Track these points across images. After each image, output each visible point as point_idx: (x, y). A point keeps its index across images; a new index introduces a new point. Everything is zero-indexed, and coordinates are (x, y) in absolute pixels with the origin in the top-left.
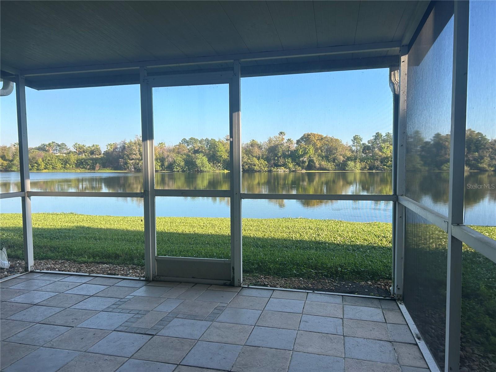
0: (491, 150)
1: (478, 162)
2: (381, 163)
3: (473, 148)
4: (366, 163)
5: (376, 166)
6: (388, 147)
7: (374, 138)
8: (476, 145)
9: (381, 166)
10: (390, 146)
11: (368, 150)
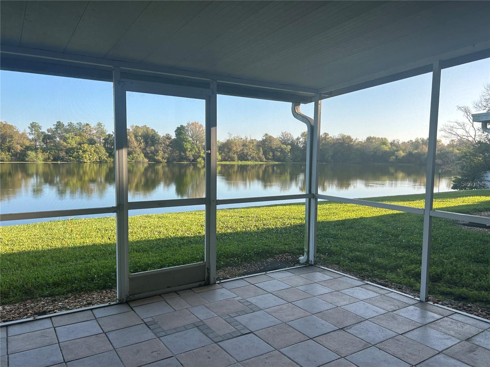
0: (163, 145)
1: (154, 155)
2: (67, 154)
3: (150, 142)
4: (49, 153)
5: (61, 157)
6: (72, 137)
7: (55, 127)
8: (152, 140)
9: (66, 157)
10: (75, 136)
11: (49, 139)
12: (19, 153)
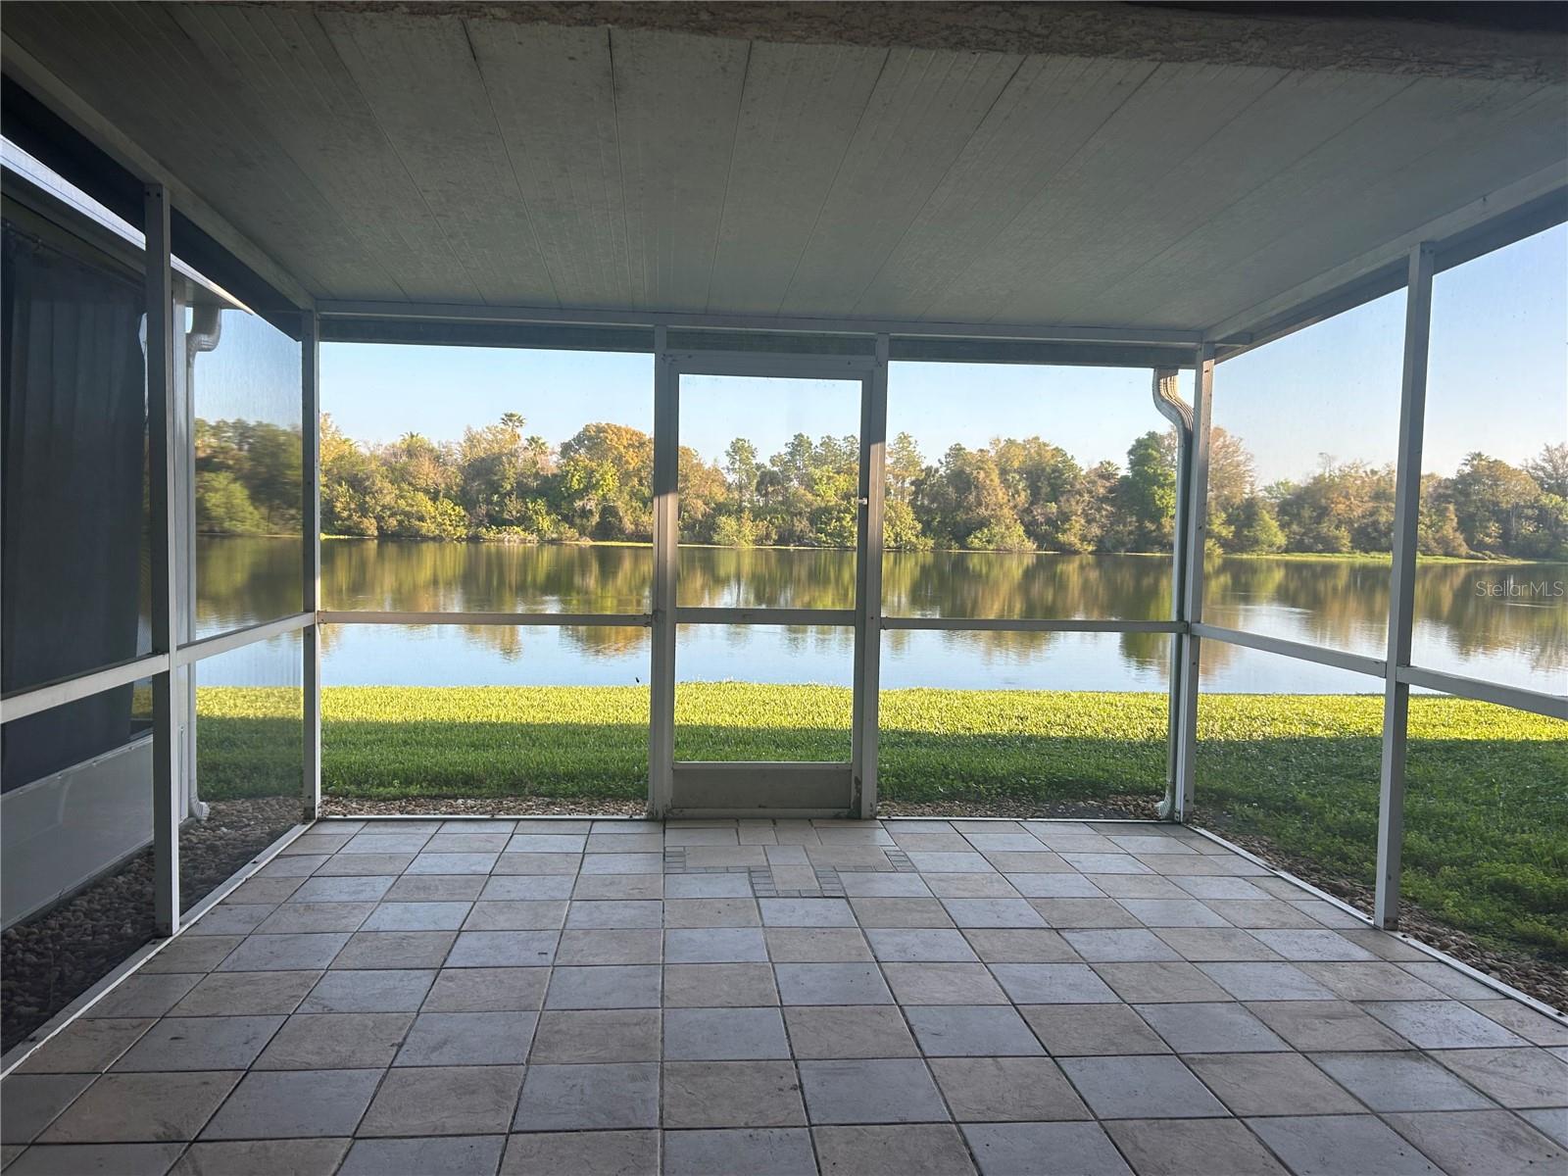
0: (1086, 497)
1: (1057, 529)
2: (811, 525)
3: (1045, 490)
4: (770, 522)
5: (798, 533)
6: (829, 478)
7: (789, 450)
8: (1052, 481)
9: (811, 534)
10: (836, 475)
11: (772, 484)
12: (701, 522)
